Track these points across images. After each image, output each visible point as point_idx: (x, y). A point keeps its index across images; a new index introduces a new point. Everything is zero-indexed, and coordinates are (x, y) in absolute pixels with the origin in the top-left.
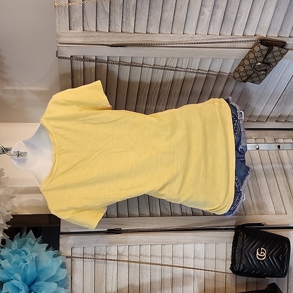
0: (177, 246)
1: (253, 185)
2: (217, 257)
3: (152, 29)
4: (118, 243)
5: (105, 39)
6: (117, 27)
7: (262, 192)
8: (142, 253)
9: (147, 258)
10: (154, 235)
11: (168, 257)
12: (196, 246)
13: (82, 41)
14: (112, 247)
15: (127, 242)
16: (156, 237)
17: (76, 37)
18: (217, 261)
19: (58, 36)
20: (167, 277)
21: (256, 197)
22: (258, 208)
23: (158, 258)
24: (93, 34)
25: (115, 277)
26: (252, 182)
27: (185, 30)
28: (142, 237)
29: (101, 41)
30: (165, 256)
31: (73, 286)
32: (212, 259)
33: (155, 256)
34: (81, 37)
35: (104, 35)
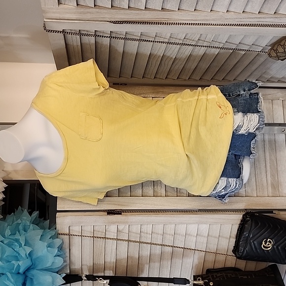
0: (180, 225)
1: (270, 159)
2: (221, 235)
3: (169, 5)
4: (119, 223)
5: (107, 16)
6: (123, 3)
7: (279, 169)
8: (143, 230)
9: (148, 235)
10: (157, 216)
11: (170, 235)
12: (200, 226)
13: (77, 17)
14: (111, 226)
15: (127, 222)
16: (158, 218)
17: (67, 13)
18: (220, 238)
19: (44, 12)
20: (167, 251)
21: (273, 175)
22: (272, 187)
23: (159, 236)
24: (91, 10)
25: (114, 251)
26: (270, 156)
27: (214, 6)
28: (144, 218)
29: (102, 18)
30: (166, 234)
31: (71, 256)
32: (215, 237)
33: (156, 234)
34: (75, 13)
35: (105, 11)
